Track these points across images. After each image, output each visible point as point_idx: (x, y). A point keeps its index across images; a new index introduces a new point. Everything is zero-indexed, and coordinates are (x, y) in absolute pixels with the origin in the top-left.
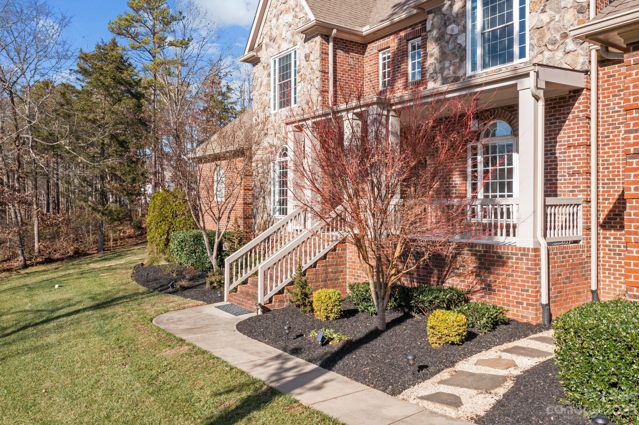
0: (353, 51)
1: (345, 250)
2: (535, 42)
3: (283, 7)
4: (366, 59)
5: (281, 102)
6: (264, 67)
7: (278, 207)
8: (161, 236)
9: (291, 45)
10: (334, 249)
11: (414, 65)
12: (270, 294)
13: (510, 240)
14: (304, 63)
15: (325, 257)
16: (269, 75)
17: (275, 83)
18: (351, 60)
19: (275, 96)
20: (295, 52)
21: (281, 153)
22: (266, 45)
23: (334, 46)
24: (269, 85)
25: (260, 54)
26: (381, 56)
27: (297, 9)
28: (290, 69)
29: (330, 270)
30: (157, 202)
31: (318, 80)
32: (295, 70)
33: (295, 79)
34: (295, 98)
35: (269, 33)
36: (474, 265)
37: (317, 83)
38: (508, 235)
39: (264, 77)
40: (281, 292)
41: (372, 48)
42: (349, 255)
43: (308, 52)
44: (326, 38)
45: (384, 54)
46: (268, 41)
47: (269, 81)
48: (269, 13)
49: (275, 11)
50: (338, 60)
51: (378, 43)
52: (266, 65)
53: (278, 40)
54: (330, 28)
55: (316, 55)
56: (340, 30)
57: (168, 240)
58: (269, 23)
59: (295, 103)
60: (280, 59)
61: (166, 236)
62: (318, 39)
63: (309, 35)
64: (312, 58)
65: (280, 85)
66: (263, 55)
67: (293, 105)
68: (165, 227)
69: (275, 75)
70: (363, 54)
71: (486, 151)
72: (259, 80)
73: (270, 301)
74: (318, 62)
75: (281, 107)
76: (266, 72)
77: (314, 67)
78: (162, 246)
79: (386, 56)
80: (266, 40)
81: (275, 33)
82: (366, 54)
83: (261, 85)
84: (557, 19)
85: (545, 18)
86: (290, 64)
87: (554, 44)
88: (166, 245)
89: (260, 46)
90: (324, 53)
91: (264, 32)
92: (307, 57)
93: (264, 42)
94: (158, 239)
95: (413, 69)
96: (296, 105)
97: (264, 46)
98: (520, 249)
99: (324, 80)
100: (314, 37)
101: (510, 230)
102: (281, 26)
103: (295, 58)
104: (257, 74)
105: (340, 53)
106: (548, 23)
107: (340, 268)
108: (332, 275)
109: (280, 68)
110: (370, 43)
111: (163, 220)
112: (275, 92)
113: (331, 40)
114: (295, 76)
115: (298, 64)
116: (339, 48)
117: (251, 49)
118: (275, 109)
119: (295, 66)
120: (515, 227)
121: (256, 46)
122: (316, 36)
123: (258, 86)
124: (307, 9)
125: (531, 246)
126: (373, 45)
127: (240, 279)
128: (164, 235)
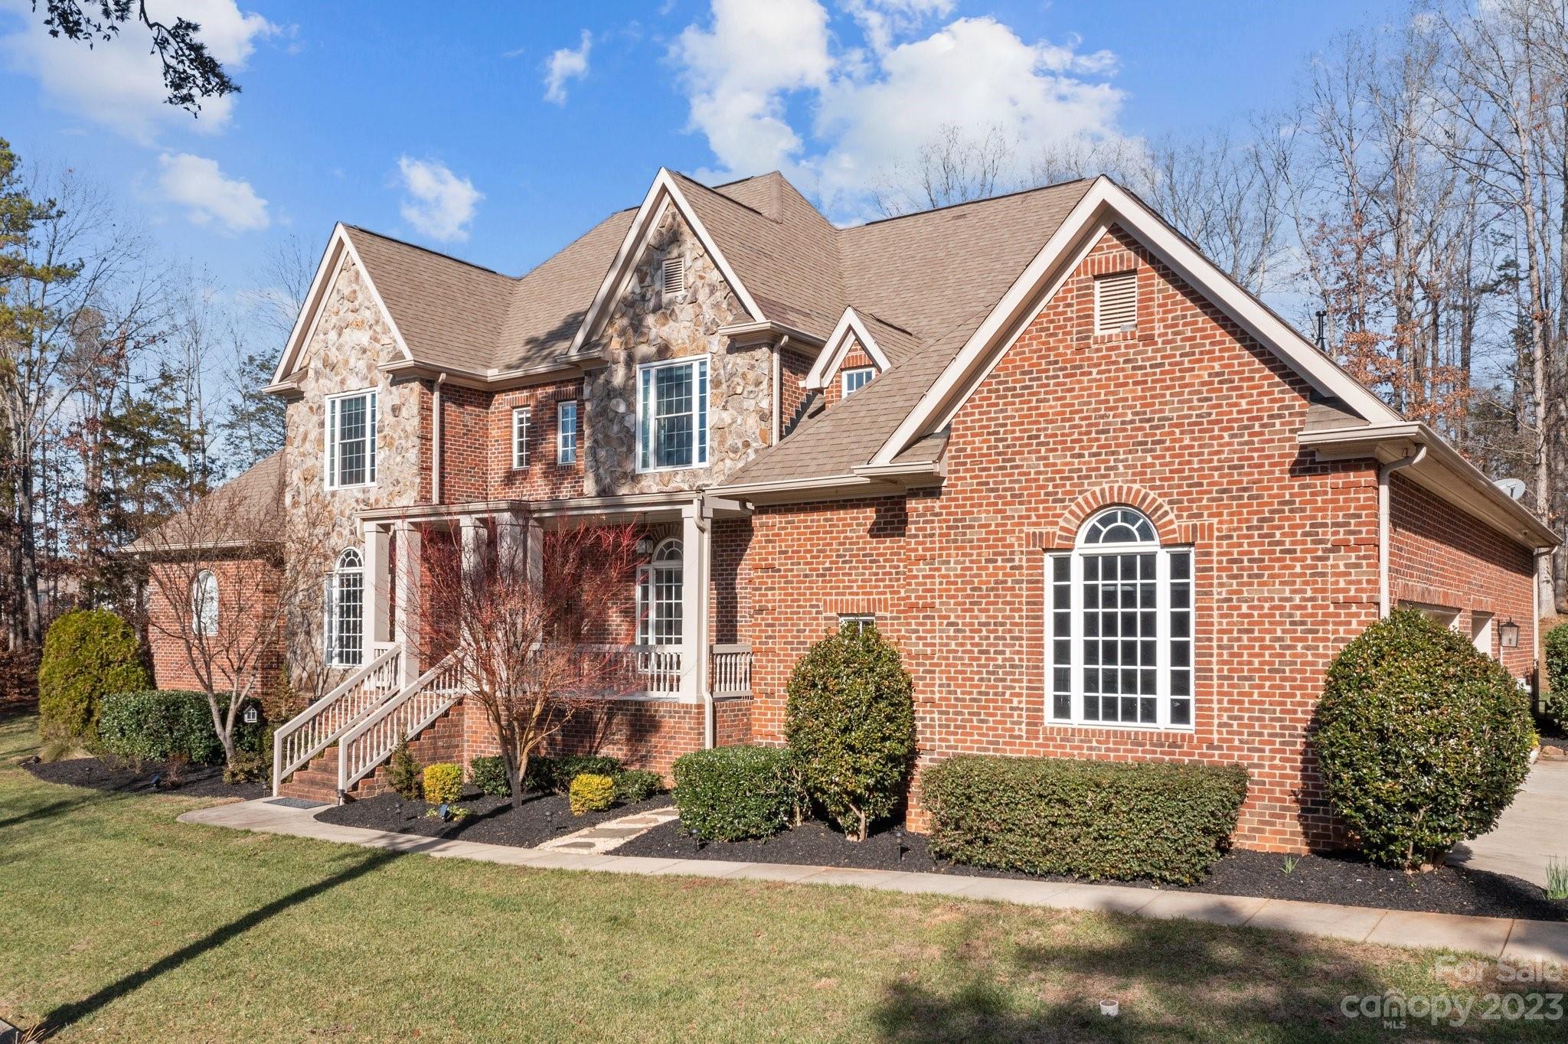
0: (471, 404)
1: (462, 714)
2: (715, 444)
3: (351, 317)
4: (492, 417)
5: (344, 475)
6: (311, 408)
7: (337, 650)
8: (75, 705)
9: (366, 384)
10: (446, 714)
11: (565, 439)
12: (355, 777)
13: (674, 694)
14: (390, 419)
15: (432, 725)
16: (322, 424)
17: (333, 440)
18: (468, 417)
19: (332, 462)
20: (374, 396)
21: (343, 560)
22: (317, 373)
23: (441, 397)
24: (320, 441)
25: (303, 386)
26: (516, 416)
27: (378, 328)
28: (363, 421)
29: (440, 744)
30: (64, 637)
31: (415, 451)
32: (373, 426)
33: (373, 442)
34: (373, 471)
35: (322, 353)
37: (413, 455)
38: (671, 689)
39: (310, 426)
40: (371, 774)
41: (501, 402)
42: (467, 722)
43: (397, 402)
44: (429, 384)
45: (521, 413)
46: (320, 365)
47: (322, 434)
48: (323, 320)
49: (334, 320)
50: (447, 419)
51: (511, 396)
52: (315, 407)
53: (340, 368)
54: (438, 371)
55: (411, 409)
56: (450, 373)
57: (89, 712)
58: (322, 336)
59: (373, 479)
60: (343, 402)
61: (85, 704)
62: (416, 386)
63: (399, 377)
64: (404, 412)
65: (344, 445)
66: (309, 387)
67: (368, 482)
68: (83, 686)
69: (333, 426)
70: (487, 407)
71: (659, 579)
72: (302, 429)
73: (355, 787)
74: (416, 421)
75: (344, 482)
76: (315, 419)
77: (409, 429)
78: (76, 724)
79: (524, 416)
80: (316, 364)
81: (334, 355)
82: (492, 408)
83: (304, 439)
84: (739, 421)
85: (727, 417)
86: (364, 414)
87: (735, 452)
88: (86, 721)
89: (304, 373)
90: (425, 409)
91: (313, 350)
92: (396, 410)
93: (312, 365)
94: (69, 710)
95: (565, 444)
96: (374, 484)
97: (311, 373)
98: (683, 706)
99: (425, 451)
100: (408, 381)
101: (674, 684)
102: (347, 348)
103: (373, 406)
104: (295, 418)
105: (451, 407)
106: (730, 425)
107: (455, 741)
108: (442, 751)
109: (343, 417)
110: (498, 392)
111: (81, 672)
112: (332, 455)
113: (436, 387)
114: (373, 434)
115: (378, 417)
116: (449, 399)
117: (286, 375)
118: (332, 483)
119: (373, 419)
120: (678, 680)
121: (296, 369)
122: (414, 380)
123: (299, 439)
124: (395, 332)
125: (694, 701)
126: (503, 396)
127: (297, 763)
128: (81, 701)
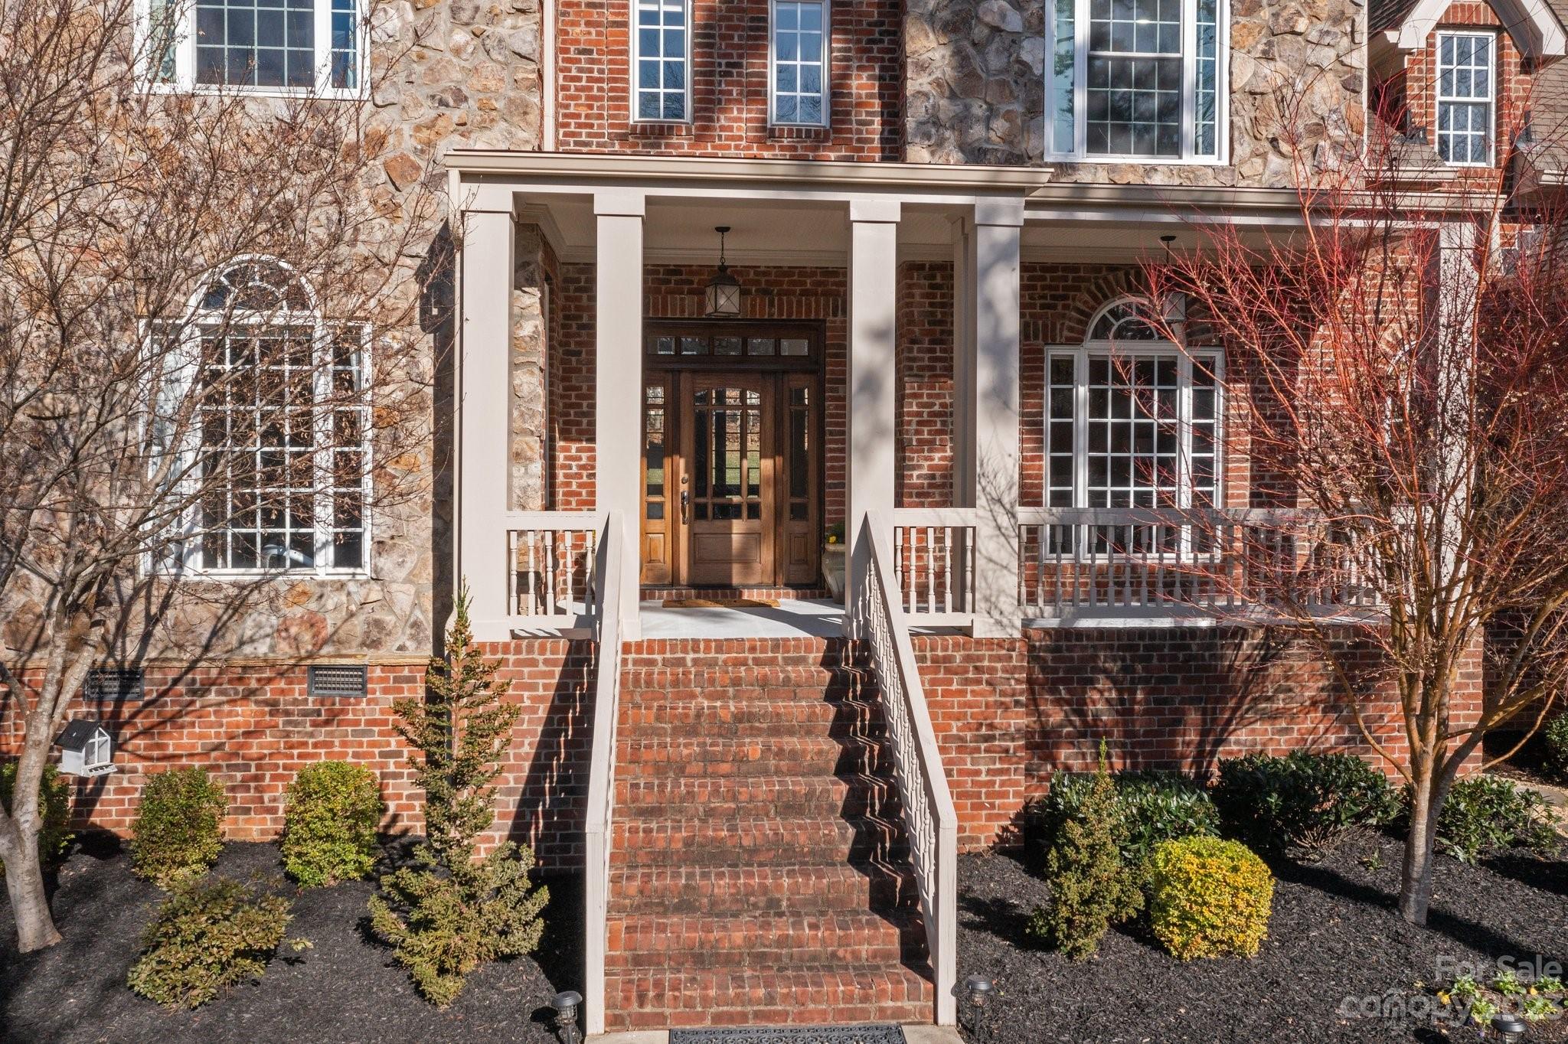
34: (342, 61)
36: (1320, 684)
59: (344, 81)
71: (1099, 376)
85: (1272, 73)
96: (351, 93)
